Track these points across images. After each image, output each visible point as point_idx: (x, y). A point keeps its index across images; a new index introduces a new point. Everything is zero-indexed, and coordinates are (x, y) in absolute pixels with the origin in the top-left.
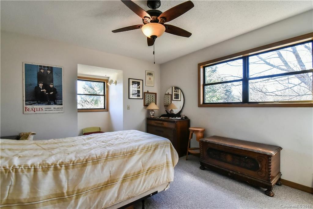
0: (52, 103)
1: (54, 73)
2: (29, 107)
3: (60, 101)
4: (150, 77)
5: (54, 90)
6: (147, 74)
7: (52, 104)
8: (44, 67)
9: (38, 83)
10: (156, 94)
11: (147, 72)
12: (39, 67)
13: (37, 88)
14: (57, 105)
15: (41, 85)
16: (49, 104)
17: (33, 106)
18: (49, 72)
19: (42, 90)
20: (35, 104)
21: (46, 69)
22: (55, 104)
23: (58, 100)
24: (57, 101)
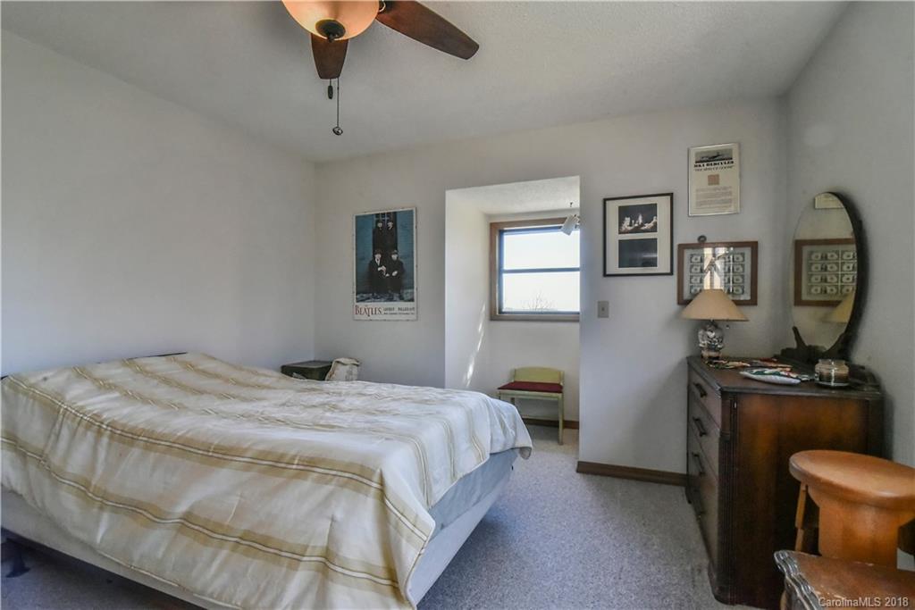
0: (396, 296)
1: (398, 226)
2: (362, 305)
3: (410, 291)
4: (714, 172)
5: (398, 265)
6: (693, 162)
7: (395, 298)
8: (383, 215)
9: (374, 254)
10: (754, 246)
11: (697, 154)
12: (375, 219)
13: (373, 264)
14: (406, 301)
15: (378, 256)
16: (391, 299)
17: (366, 303)
18: (390, 224)
19: (379, 269)
20: (369, 298)
21: (386, 218)
22: (402, 299)
23: (406, 288)
24: (405, 291)
